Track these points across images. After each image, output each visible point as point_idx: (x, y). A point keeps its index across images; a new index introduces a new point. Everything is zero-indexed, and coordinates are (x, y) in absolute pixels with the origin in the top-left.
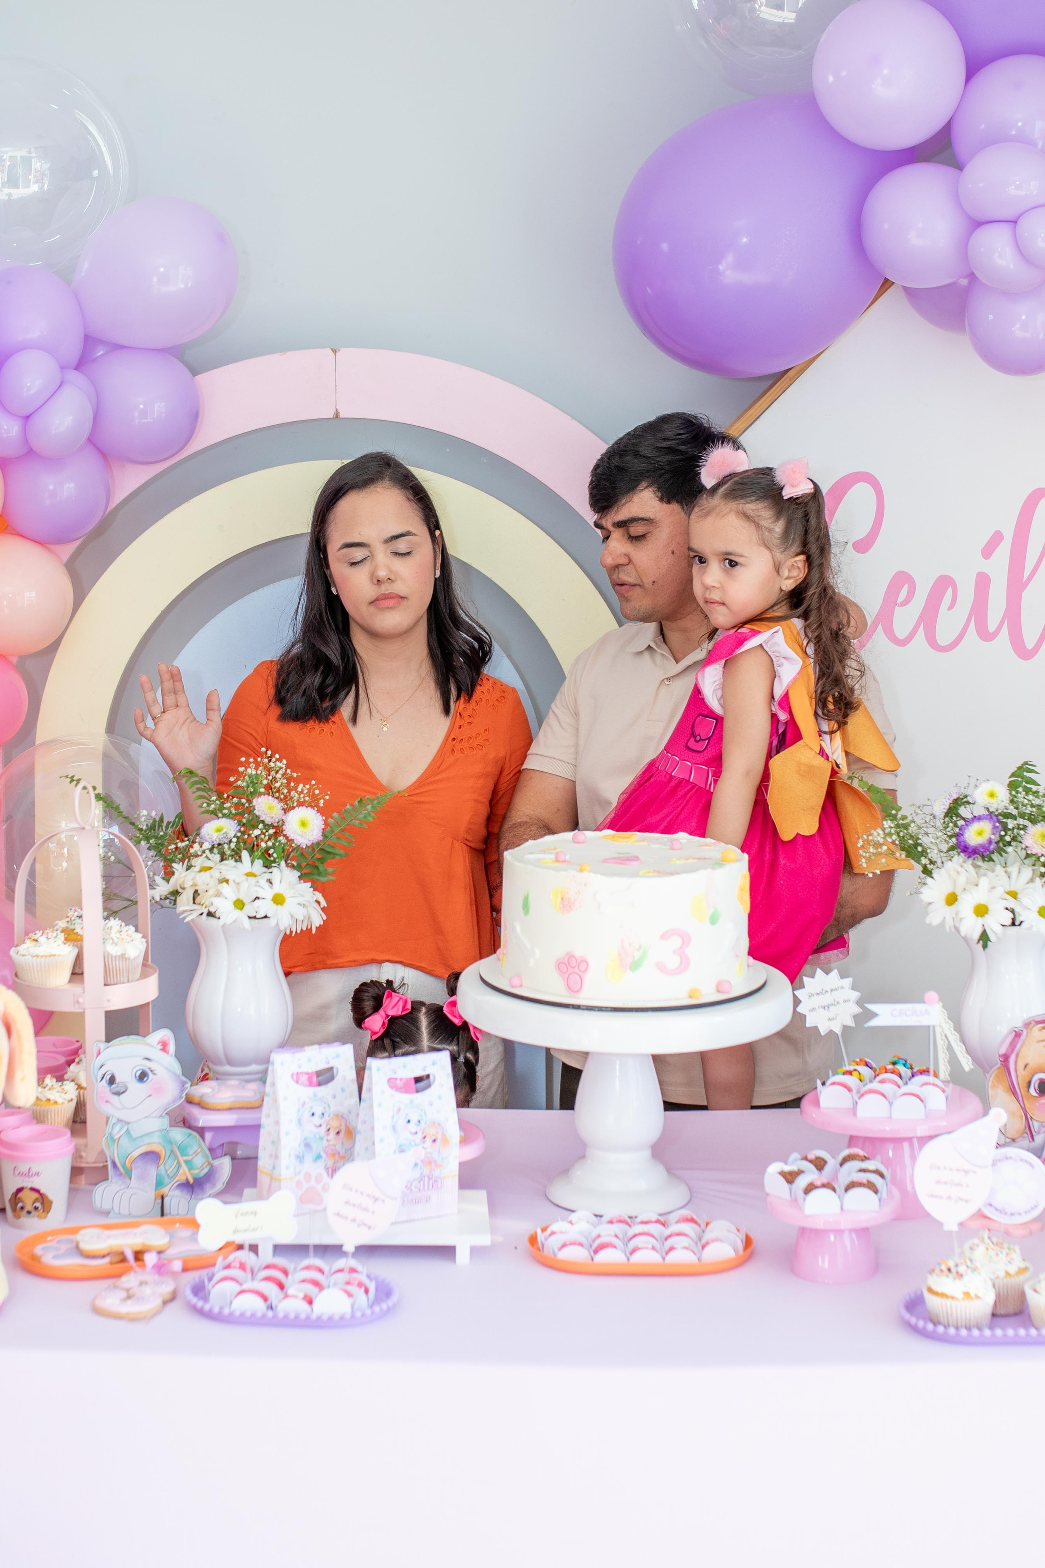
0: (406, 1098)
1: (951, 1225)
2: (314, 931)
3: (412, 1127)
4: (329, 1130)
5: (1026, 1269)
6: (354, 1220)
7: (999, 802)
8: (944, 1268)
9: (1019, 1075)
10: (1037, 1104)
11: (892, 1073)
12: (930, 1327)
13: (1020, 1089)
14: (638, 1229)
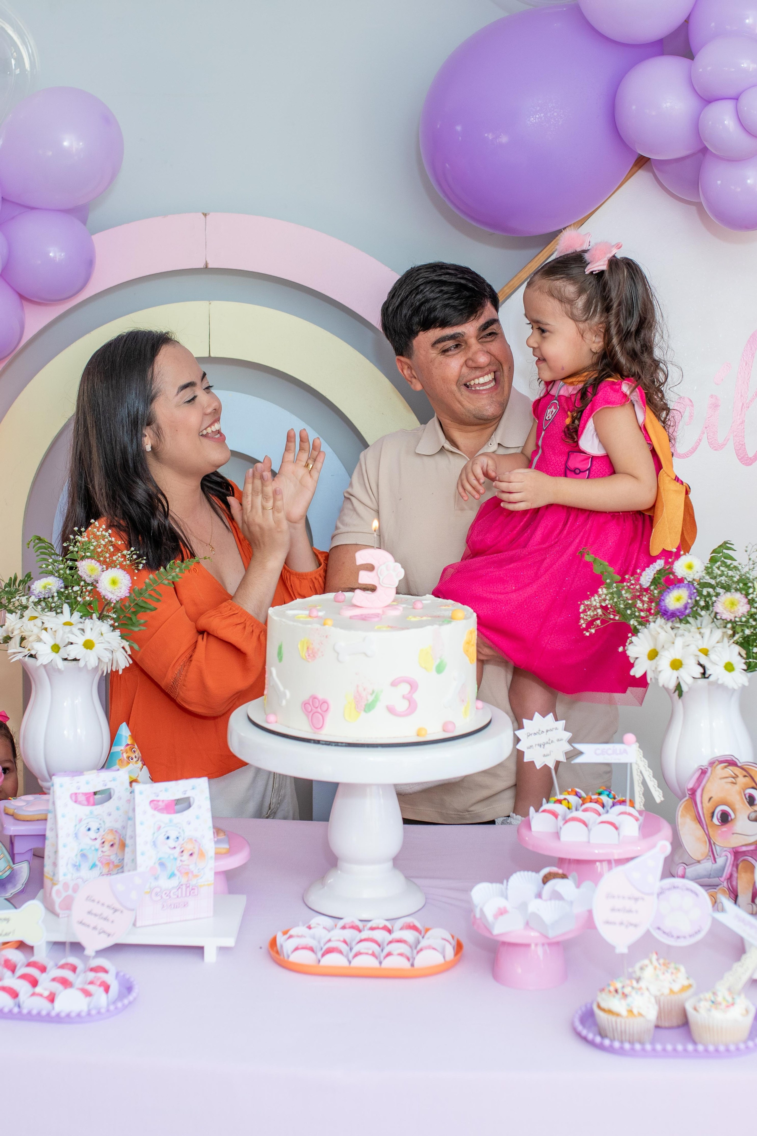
0: (166, 817)
1: (622, 948)
2: (120, 672)
3: (171, 843)
4: (103, 842)
5: (690, 986)
6: (95, 928)
7: (695, 572)
8: (612, 989)
9: (704, 806)
10: (720, 832)
11: (596, 802)
12: (598, 1039)
13: (706, 819)
14: (365, 934)
